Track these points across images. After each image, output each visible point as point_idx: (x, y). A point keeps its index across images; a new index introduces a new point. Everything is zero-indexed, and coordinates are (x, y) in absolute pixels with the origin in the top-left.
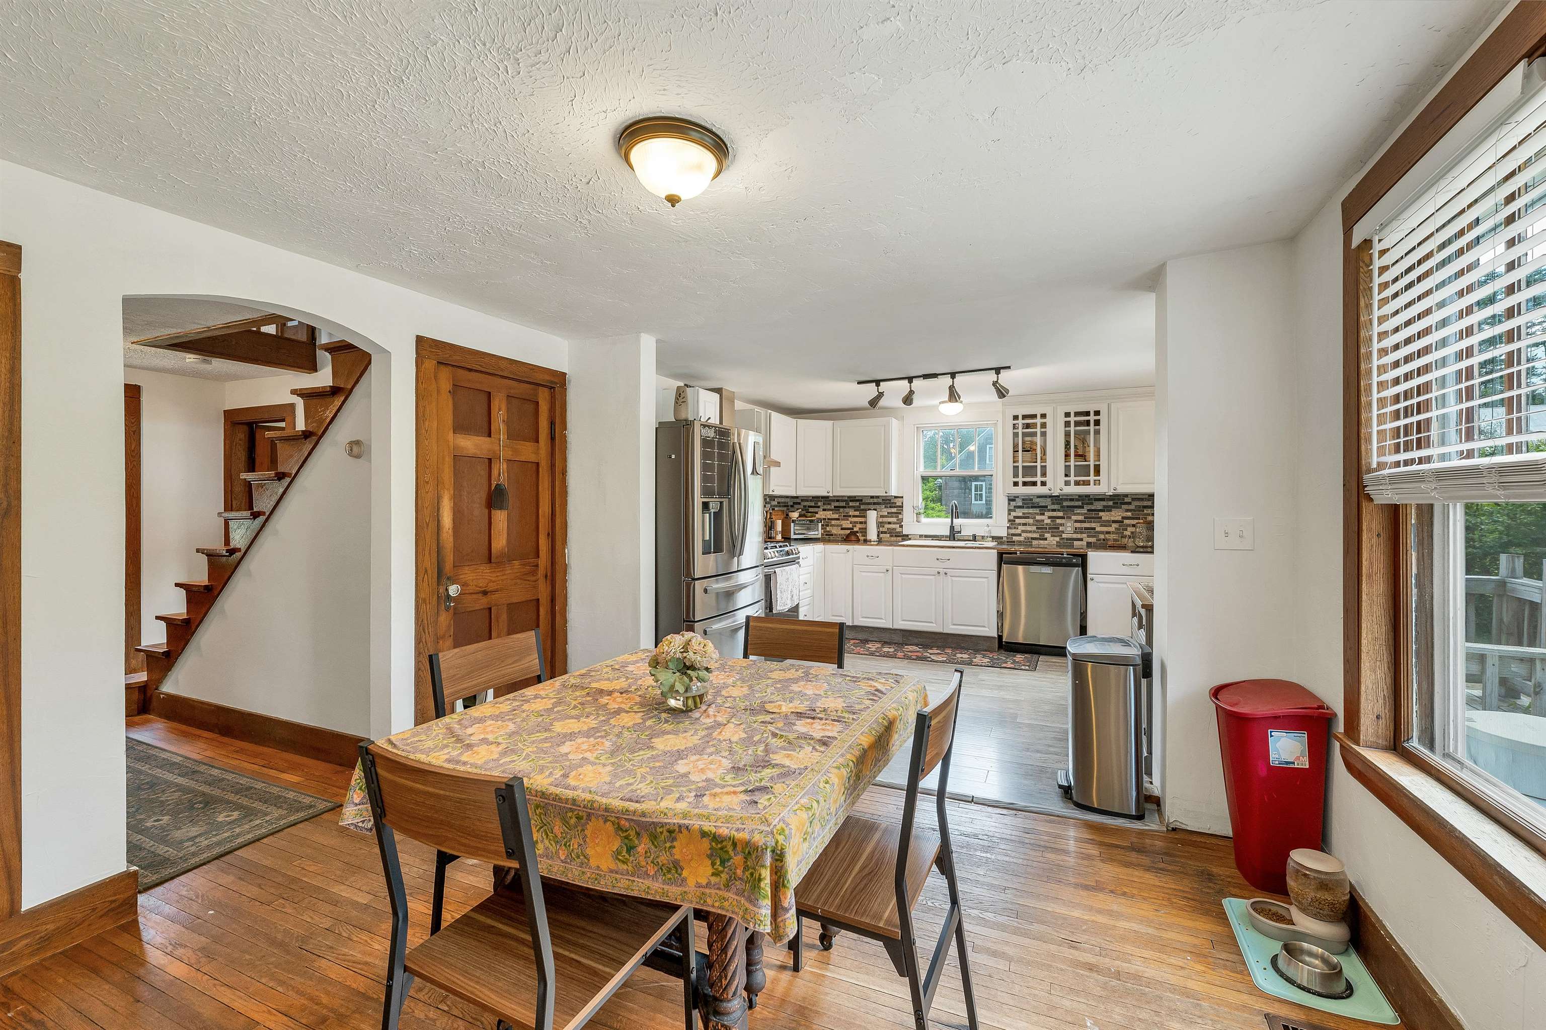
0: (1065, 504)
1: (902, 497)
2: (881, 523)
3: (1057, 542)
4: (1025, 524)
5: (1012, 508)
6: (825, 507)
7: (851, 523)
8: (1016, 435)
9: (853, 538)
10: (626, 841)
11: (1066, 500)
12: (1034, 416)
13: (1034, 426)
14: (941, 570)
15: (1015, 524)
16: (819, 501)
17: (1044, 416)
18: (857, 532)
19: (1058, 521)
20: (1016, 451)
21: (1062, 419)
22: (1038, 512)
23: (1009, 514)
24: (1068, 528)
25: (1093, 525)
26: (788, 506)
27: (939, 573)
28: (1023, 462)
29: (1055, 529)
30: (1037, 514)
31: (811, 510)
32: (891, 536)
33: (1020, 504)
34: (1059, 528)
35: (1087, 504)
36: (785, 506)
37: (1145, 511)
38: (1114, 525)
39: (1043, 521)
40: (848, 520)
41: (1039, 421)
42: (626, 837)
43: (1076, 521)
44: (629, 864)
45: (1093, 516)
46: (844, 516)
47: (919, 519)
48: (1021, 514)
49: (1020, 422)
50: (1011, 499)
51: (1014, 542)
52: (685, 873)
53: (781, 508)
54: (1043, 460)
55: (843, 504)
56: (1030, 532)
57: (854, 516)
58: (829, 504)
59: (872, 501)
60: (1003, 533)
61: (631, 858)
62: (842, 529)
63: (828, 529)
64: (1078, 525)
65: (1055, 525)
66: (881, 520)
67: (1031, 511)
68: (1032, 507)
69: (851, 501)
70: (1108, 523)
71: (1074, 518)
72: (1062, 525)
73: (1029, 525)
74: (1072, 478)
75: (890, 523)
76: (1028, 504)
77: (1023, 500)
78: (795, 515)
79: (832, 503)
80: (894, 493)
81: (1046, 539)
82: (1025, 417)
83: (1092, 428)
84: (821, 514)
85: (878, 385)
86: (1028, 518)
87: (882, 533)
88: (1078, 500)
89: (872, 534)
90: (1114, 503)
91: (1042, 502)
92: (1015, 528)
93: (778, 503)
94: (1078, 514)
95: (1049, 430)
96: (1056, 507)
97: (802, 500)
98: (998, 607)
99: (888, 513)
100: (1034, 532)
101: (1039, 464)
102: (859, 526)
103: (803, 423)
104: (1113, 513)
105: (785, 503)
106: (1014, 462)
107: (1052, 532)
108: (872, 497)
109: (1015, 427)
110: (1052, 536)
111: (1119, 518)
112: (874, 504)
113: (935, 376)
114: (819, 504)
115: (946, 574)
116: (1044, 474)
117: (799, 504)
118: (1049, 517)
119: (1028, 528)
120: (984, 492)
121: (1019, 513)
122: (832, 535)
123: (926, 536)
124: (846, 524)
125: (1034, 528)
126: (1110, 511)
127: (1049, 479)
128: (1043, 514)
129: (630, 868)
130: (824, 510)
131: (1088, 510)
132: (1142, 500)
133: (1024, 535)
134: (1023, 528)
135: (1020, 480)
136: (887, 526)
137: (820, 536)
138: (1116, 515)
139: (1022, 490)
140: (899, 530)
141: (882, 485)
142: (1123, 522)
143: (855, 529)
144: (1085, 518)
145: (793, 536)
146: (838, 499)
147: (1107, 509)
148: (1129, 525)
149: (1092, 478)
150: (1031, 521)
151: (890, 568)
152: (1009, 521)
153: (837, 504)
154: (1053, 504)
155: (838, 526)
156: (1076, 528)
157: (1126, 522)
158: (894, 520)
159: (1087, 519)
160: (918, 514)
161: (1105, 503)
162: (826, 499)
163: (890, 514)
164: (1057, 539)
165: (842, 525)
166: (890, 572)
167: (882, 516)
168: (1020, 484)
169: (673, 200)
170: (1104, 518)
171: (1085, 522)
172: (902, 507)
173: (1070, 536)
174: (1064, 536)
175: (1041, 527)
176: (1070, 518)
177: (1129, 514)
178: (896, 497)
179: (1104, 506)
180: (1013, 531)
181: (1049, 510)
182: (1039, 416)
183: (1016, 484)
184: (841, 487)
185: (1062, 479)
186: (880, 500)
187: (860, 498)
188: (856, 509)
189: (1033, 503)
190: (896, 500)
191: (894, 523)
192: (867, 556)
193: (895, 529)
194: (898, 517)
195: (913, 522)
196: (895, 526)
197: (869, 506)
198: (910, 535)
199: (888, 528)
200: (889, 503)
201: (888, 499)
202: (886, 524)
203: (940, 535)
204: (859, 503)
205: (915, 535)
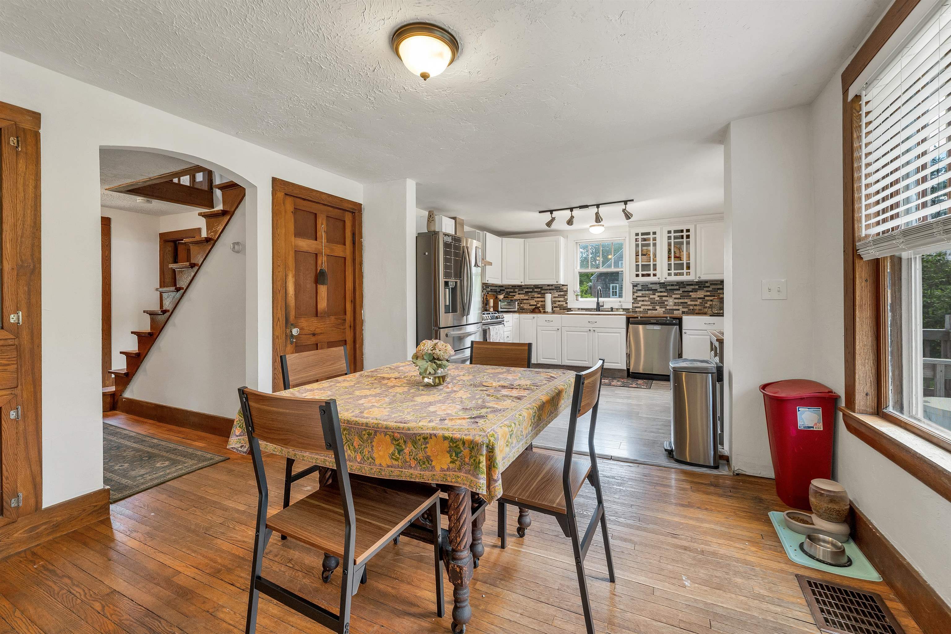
0: (668, 288)
1: (567, 285)
2: (554, 301)
3: (663, 311)
4: (643, 301)
5: (635, 291)
6: (520, 292)
7: (536, 301)
8: (637, 245)
9: (537, 310)
10: (398, 447)
11: (669, 285)
12: (648, 234)
13: (648, 239)
14: (591, 329)
15: (637, 301)
16: (516, 288)
17: (654, 233)
18: (540, 307)
19: (664, 298)
20: (637, 255)
21: (666, 235)
22: (651, 293)
23: (633, 295)
24: (671, 302)
25: (686, 301)
26: (497, 292)
28: (642, 262)
29: (662, 304)
30: (651, 294)
31: (511, 294)
32: (560, 309)
33: (640, 288)
34: (664, 303)
35: (682, 287)
36: (495, 292)
37: (719, 292)
38: (699, 301)
39: (655, 298)
40: (534, 300)
41: (651, 236)
42: (398, 445)
43: (675, 298)
44: (399, 461)
45: (686, 294)
46: (531, 298)
47: (577, 299)
48: (641, 295)
49: (640, 237)
50: (634, 286)
51: (637, 312)
52: (433, 463)
53: (492, 292)
54: (654, 260)
55: (531, 290)
56: (647, 305)
57: (537, 298)
58: (522, 290)
59: (548, 288)
60: (630, 306)
61: (401, 457)
62: (530, 305)
63: (521, 305)
64: (676, 301)
65: (662, 301)
66: (554, 299)
67: (647, 292)
68: (648, 290)
69: (535, 288)
70: (695, 299)
71: (674, 296)
72: (666, 301)
73: (646, 301)
74: (673, 271)
75: (559, 301)
76: (645, 288)
77: (642, 286)
78: (501, 297)
79: (524, 290)
80: (562, 282)
81: (656, 310)
82: (643, 234)
83: (685, 240)
84: (517, 297)
85: (551, 213)
86: (645, 297)
87: (555, 307)
88: (676, 285)
89: (549, 308)
90: (699, 287)
91: (654, 287)
92: (637, 303)
93: (491, 290)
94: (677, 294)
95: (658, 242)
96: (662, 290)
97: (505, 288)
98: (627, 351)
99: (558, 295)
100: (649, 305)
101: (652, 263)
102: (540, 303)
103: (506, 240)
104: (698, 293)
105: (495, 290)
106: (636, 262)
107: (660, 305)
108: (548, 286)
109: (636, 240)
110: (660, 308)
111: (702, 296)
112: (550, 289)
113: (586, 206)
114: (516, 290)
115: (594, 331)
116: (655, 269)
117: (504, 290)
118: (658, 296)
119: (645, 303)
120: (618, 290)
121: (640, 294)
122: (524, 309)
123: (582, 309)
124: (533, 302)
125: (649, 303)
126: (696, 292)
127: (658, 272)
128: (655, 294)
129: (400, 464)
130: (519, 294)
131: (683, 292)
132: (716, 284)
133: (643, 307)
134: (642, 303)
135: (640, 273)
137: (516, 309)
138: (701, 294)
139: (641, 279)
140: (565, 305)
141: (555, 278)
142: (704, 298)
143: (538, 305)
144: (681, 296)
145: (500, 310)
146: (527, 287)
147: (695, 290)
148: (708, 301)
149: (685, 271)
150: (647, 299)
151: (559, 328)
152: (633, 299)
153: (527, 290)
154: (661, 288)
155: (528, 303)
156: (675, 303)
157: (706, 298)
158: (562, 299)
159: (682, 297)
160: (577, 296)
161: (693, 287)
162: (520, 287)
163: (560, 296)
164: (664, 309)
165: (530, 303)
166: (560, 330)
167: (555, 297)
168: (640, 275)
169: (425, 76)
170: (692, 296)
171: (680, 299)
172: (567, 291)
173: (671, 308)
174: (668, 307)
175: (653, 302)
176: (671, 296)
177: (708, 293)
178: (563, 285)
179: (693, 289)
180: (636, 305)
181: (658, 292)
182: (651, 234)
183: (637, 275)
184: (529, 279)
185: (666, 272)
186: (553, 287)
187: (541, 286)
188: (539, 293)
189: (648, 288)
190: (563, 287)
191: (562, 301)
192: (546, 321)
193: (562, 305)
194: (564, 297)
195: (574, 300)
196: (563, 303)
197: (546, 291)
198: (572, 308)
199: (558, 305)
200: (559, 289)
201: (558, 287)
202: (556, 302)
203: (590, 308)
204: (541, 289)
205: (575, 308)
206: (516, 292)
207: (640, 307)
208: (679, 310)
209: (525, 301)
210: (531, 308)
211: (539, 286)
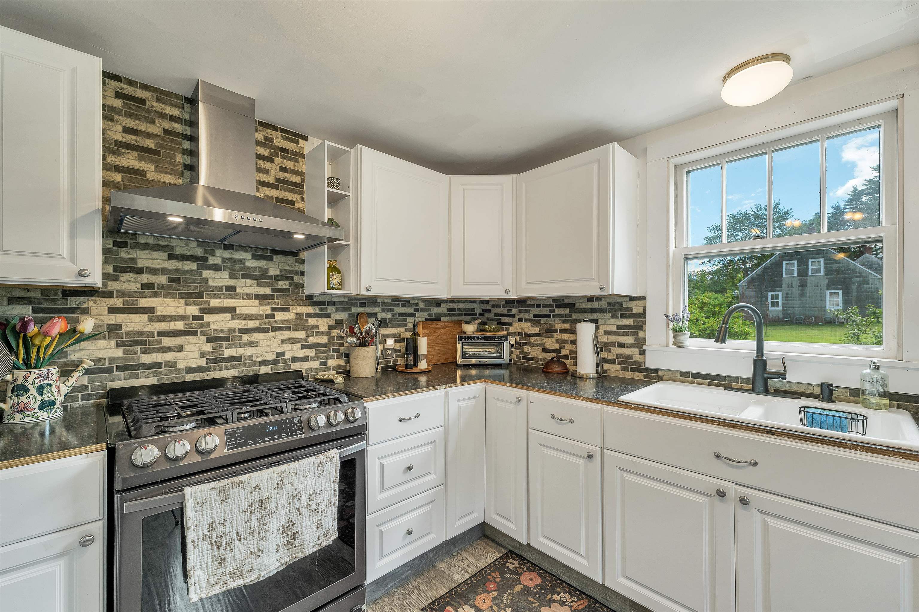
1: (644, 298)
2: (606, 344)
6: (521, 316)
7: (557, 342)
9: (556, 368)
16: (513, 307)
18: (566, 357)
26: (476, 314)
27: (721, 494)
31: (504, 320)
32: (624, 369)
36: (466, 315)
40: (552, 337)
46: (548, 330)
47: (680, 341)
53: (455, 318)
55: (546, 311)
57: (563, 331)
58: (527, 311)
59: (589, 305)
62: (545, 351)
63: (525, 349)
66: (604, 339)
69: (557, 306)
75: (620, 345)
78: (470, 328)
79: (532, 310)
80: (621, 290)
84: (517, 327)
87: (606, 362)
89: (586, 365)
93: (449, 310)
97: (493, 306)
99: (618, 327)
102: (566, 347)
105: (460, 309)
108: (590, 299)
112: (594, 310)
114: (515, 311)
115: (744, 502)
117: (489, 311)
122: (531, 359)
124: (551, 343)
130: (520, 320)
136: (616, 350)
137: (506, 361)
140: (638, 358)
141: (595, 276)
143: (565, 352)
145: (459, 361)
146: (538, 303)
151: (596, 449)
153: (537, 311)
155: (538, 345)
158: (629, 339)
160: (678, 331)
162: (522, 304)
163: (622, 330)
165: (543, 345)
166: (597, 460)
167: (607, 333)
172: (644, 316)
178: (632, 298)
184: (528, 283)
186: (603, 305)
187: (570, 301)
188: (566, 319)
190: (632, 304)
191: (630, 346)
192: (553, 417)
193: (630, 357)
194: (636, 334)
195: (668, 345)
196: (632, 352)
197: (586, 314)
198: (661, 370)
199: (617, 355)
200: (620, 309)
201: (618, 302)
202: (615, 347)
203: (729, 377)
204: (568, 309)
205: (670, 370)
206: (513, 316)
209: (533, 338)
210: (546, 357)
211: (566, 302)
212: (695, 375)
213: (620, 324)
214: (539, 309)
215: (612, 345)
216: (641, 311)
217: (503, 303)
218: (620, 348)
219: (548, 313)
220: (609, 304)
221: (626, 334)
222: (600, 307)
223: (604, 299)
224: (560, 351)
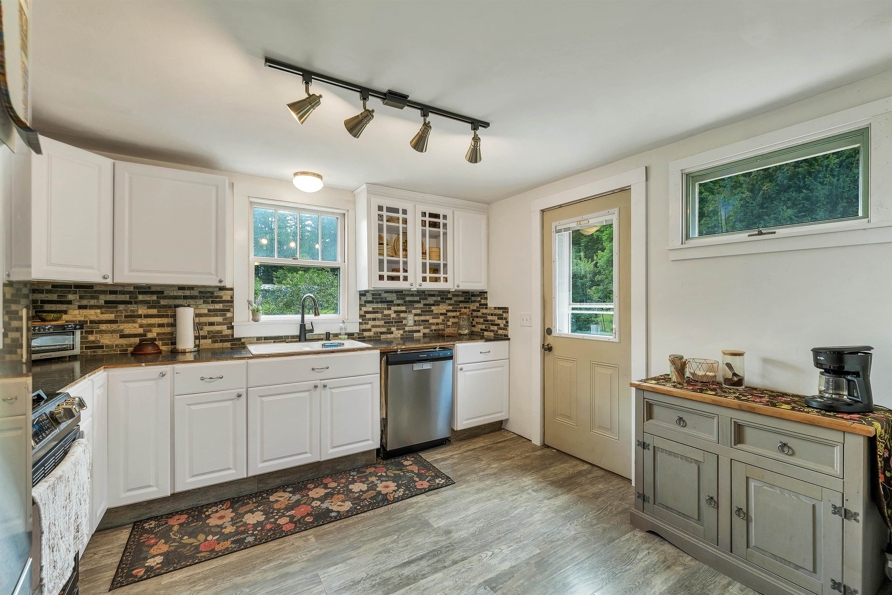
0: (408, 299)
1: (232, 289)
2: (199, 324)
3: (401, 335)
4: (374, 319)
5: (363, 303)
6: (85, 302)
7: (141, 326)
8: (380, 227)
9: (150, 349)
11: (408, 295)
12: (396, 210)
13: (396, 220)
14: (318, 383)
15: (365, 319)
16: (69, 292)
17: (405, 212)
18: (155, 339)
19: (402, 315)
20: (381, 244)
22: (386, 306)
23: (360, 309)
24: (410, 320)
25: (427, 318)
27: (316, 387)
28: (388, 255)
29: (399, 323)
30: (385, 309)
32: (214, 342)
33: (370, 299)
34: (402, 322)
35: (424, 299)
37: (460, 306)
38: (441, 317)
39: (390, 315)
40: (134, 322)
41: (400, 216)
43: (416, 315)
45: (427, 310)
46: (126, 317)
47: (257, 318)
48: (370, 309)
49: (385, 213)
50: (364, 294)
51: (365, 337)
54: (405, 255)
55: (124, 298)
56: (379, 326)
57: (147, 316)
58: (97, 298)
59: (181, 293)
60: (355, 329)
62: (122, 336)
63: (91, 338)
64: (417, 318)
65: (399, 318)
67: (380, 305)
68: (381, 302)
69: (140, 293)
71: (414, 311)
72: (405, 318)
73: (378, 319)
74: (428, 275)
75: (212, 324)
76: (376, 299)
77: (373, 294)
79: (101, 296)
81: (392, 333)
82: (389, 209)
83: (441, 230)
84: (76, 315)
86: (377, 312)
87: (203, 339)
88: (419, 296)
89: (187, 343)
90: (441, 299)
91: (389, 297)
92: (365, 323)
94: (416, 308)
95: (409, 227)
96: (400, 302)
99: (209, 310)
100: (383, 326)
101: (401, 260)
102: (157, 330)
104: (440, 307)
106: (380, 255)
107: (397, 326)
108: (181, 288)
109: (380, 218)
110: (398, 329)
111: (444, 311)
112: (188, 297)
114: (70, 297)
115: (325, 386)
116: (405, 269)
118: (395, 312)
119: (377, 323)
122: (102, 347)
124: (132, 328)
125: (382, 323)
126: (438, 305)
127: (409, 274)
128: (389, 309)
130: (80, 307)
131: (424, 305)
133: (374, 330)
134: (373, 323)
135: (386, 273)
136: (208, 328)
137: (77, 352)
138: (443, 308)
139: (387, 284)
140: (227, 332)
141: (213, 272)
142: (446, 314)
143: (150, 335)
144: (422, 311)
147: (437, 304)
148: (450, 317)
149: (442, 275)
150: (379, 316)
151: (243, 391)
152: (361, 316)
153: (111, 297)
154: (398, 299)
155: (113, 332)
156: (415, 321)
157: (449, 314)
158: (219, 319)
159: (424, 312)
160: (255, 311)
161: (434, 298)
162: (86, 289)
163: (212, 312)
164: (401, 332)
165: (122, 331)
166: (244, 397)
167: (200, 315)
168: (386, 277)
170: (435, 312)
171: (421, 315)
172: (232, 302)
173: (410, 329)
174: (407, 329)
175: (388, 322)
176: (411, 312)
177: (451, 308)
178: (221, 288)
179: (435, 301)
180: (364, 327)
181: (394, 305)
182: (400, 211)
185: (420, 275)
186: (195, 293)
187: (159, 289)
188: (153, 305)
189: (381, 298)
190: (222, 293)
191: (219, 324)
192: (202, 379)
193: (220, 332)
194: (225, 315)
195: (249, 321)
196: (221, 328)
197: (177, 300)
198: (244, 338)
199: (208, 332)
200: (212, 297)
201: (209, 292)
202: (206, 326)
203: (284, 336)
204: (156, 296)
205: (250, 337)
206: (70, 302)
207: (370, 330)
208: (419, 331)
209: (104, 325)
210: (126, 342)
211: (153, 289)
212: (266, 338)
213: (211, 308)
214: (115, 296)
215: (204, 324)
216: (229, 299)
217: (49, 287)
218: (211, 326)
219: (128, 299)
220: (200, 292)
221: (214, 316)
222: (191, 295)
223: (195, 288)
224: (145, 335)
